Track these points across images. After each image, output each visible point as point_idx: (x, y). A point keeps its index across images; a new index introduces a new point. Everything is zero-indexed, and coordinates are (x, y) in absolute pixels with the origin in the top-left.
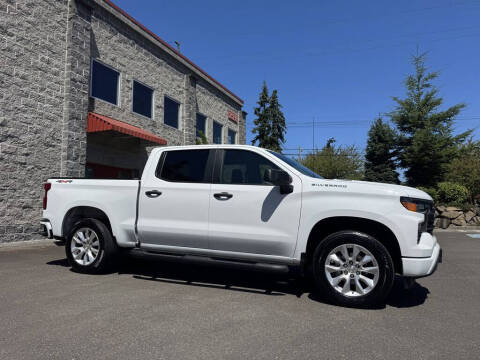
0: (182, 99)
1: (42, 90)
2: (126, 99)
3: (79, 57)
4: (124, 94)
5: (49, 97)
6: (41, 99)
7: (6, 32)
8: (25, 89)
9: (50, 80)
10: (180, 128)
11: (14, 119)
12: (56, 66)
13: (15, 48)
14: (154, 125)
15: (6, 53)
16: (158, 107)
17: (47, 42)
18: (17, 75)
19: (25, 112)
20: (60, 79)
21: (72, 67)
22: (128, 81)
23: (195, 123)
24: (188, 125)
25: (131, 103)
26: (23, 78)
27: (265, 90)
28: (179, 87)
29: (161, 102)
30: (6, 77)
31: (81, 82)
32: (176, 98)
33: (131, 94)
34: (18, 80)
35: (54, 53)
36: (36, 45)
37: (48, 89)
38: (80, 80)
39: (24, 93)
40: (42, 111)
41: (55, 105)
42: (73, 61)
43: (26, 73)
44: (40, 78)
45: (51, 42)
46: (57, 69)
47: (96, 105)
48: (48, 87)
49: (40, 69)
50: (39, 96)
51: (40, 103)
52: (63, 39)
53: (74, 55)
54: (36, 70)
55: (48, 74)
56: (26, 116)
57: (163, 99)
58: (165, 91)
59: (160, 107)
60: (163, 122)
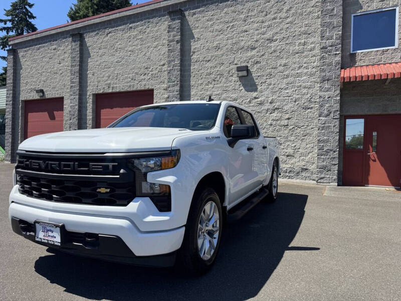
1: (299, 68)
5: (306, 71)
6: (299, 75)
9: (306, 57)
11: (279, 97)
13: (279, 47)
15: (273, 54)
17: (303, 29)
18: (280, 65)
19: (286, 89)
21: (322, 38)
30: (273, 70)
31: (331, 46)
34: (281, 68)
35: (309, 34)
36: (294, 36)
37: (305, 65)
38: (330, 44)
39: (285, 76)
40: (300, 84)
41: (311, 75)
42: (322, 32)
43: (287, 61)
44: (298, 60)
45: (306, 27)
46: (313, 45)
47: (358, 58)
48: (305, 63)
49: (297, 53)
50: (297, 73)
51: (297, 79)
52: (318, 17)
53: (324, 26)
54: (294, 55)
55: (305, 53)
56: (287, 91)
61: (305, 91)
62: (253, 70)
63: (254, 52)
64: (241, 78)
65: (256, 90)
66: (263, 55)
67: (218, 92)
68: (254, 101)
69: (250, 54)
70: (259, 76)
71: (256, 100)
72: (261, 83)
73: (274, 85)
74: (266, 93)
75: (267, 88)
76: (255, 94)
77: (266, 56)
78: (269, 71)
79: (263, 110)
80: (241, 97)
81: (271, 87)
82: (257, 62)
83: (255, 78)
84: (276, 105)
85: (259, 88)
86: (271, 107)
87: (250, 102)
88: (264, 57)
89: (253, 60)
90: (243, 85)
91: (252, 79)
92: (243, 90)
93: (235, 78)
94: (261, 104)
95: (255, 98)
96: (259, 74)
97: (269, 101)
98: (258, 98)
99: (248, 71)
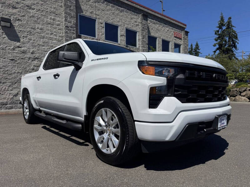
0: (138, 29)
1: (52, 34)
2: (101, 33)
3: (70, 14)
4: (100, 31)
5: (55, 37)
6: (51, 39)
7: (31, 8)
8: (43, 35)
9: (55, 28)
10: (138, 46)
11: (38, 50)
12: (58, 21)
13: (36, 15)
15: (32, 18)
16: (122, 36)
17: (52, 10)
18: (38, 28)
19: (43, 46)
20: (61, 27)
21: (66, 20)
22: (101, 23)
23: (147, 42)
24: (142, 44)
25: (104, 35)
26: (41, 29)
27: (222, 19)
28: (136, 22)
29: (124, 32)
30: (32, 30)
31: (71, 27)
32: (134, 29)
33: (104, 30)
34: (39, 30)
35: (56, 15)
36: (47, 12)
37: (55, 33)
38: (70, 26)
39: (42, 37)
40: (52, 45)
41: (59, 41)
42: (66, 17)
43: (42, 27)
44: (50, 28)
45: (54, 9)
46: (59, 23)
48: (55, 32)
49: (50, 24)
50: (50, 37)
51: (51, 41)
52: (61, 7)
53: (66, 13)
54: (48, 24)
55: (54, 26)
56: (43, 48)
57: (125, 30)
58: (126, 26)
59: (123, 35)
60: (125, 44)
62: (16, 24)
63: (15, 11)
64: (3, 27)
65: (19, 41)
66: (23, 16)
68: (17, 49)
69: (11, 10)
70: (21, 31)
71: (19, 49)
72: (23, 37)
73: (34, 40)
74: (28, 45)
75: (29, 42)
76: (18, 44)
77: (26, 17)
78: (29, 29)
79: (26, 57)
80: (4, 43)
81: (31, 41)
82: (19, 19)
83: (17, 31)
84: (37, 55)
85: (22, 40)
86: (32, 56)
87: (14, 49)
88: (24, 18)
89: (15, 17)
90: (6, 34)
91: (15, 31)
92: (7, 38)
94: (24, 52)
95: (19, 47)
96: (21, 29)
97: (31, 52)
98: (21, 47)
99: (11, 24)
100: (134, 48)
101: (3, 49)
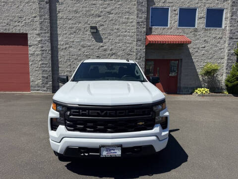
0: (226, 5)
1: (125, 32)
2: (173, 21)
3: (141, 10)
4: (173, 19)
5: (129, 34)
6: (125, 36)
7: (110, 13)
8: (119, 34)
9: (129, 26)
10: (223, 26)
11: (115, 47)
13: (114, 18)
14: (196, 30)
15: (111, 22)
16: (200, 18)
17: (127, 10)
18: (115, 29)
19: (119, 43)
20: (134, 24)
21: (137, 17)
22: (175, 11)
25: (177, 23)
29: (204, 14)
30: (111, 31)
32: (219, 6)
33: (177, 17)
34: (116, 31)
35: (130, 13)
36: (122, 13)
37: (128, 31)
38: (141, 21)
39: (118, 36)
40: (126, 41)
41: (132, 37)
42: (138, 14)
43: (119, 27)
44: (124, 27)
45: (129, 9)
46: (132, 20)
47: (153, 30)
52: (135, 5)
53: (138, 10)
54: (123, 24)
55: (128, 24)
57: (205, 11)
58: (207, 6)
59: (203, 17)
60: (205, 26)
61: (128, 45)
62: (100, 29)
63: (100, 19)
64: (93, 33)
65: (102, 42)
66: (105, 21)
67: (78, 41)
69: (97, 19)
70: (103, 34)
72: (105, 38)
73: (112, 40)
74: (108, 44)
75: (108, 42)
76: (101, 44)
77: (107, 22)
78: (109, 31)
79: (106, 54)
80: (93, 45)
81: (110, 41)
82: (102, 25)
83: (101, 35)
84: (114, 51)
85: (104, 41)
86: (111, 52)
87: (99, 48)
89: (100, 23)
90: (94, 38)
91: (99, 35)
92: (94, 41)
93: (88, 33)
94: (105, 50)
95: (102, 47)
96: (103, 32)
97: (110, 49)
99: (97, 29)
100: (218, 30)
101: (92, 49)
